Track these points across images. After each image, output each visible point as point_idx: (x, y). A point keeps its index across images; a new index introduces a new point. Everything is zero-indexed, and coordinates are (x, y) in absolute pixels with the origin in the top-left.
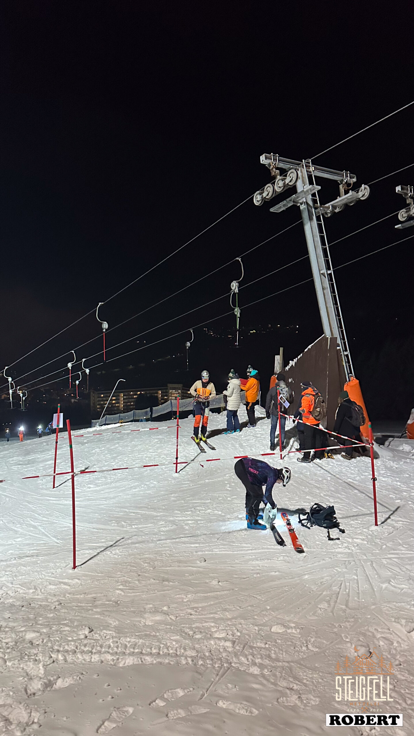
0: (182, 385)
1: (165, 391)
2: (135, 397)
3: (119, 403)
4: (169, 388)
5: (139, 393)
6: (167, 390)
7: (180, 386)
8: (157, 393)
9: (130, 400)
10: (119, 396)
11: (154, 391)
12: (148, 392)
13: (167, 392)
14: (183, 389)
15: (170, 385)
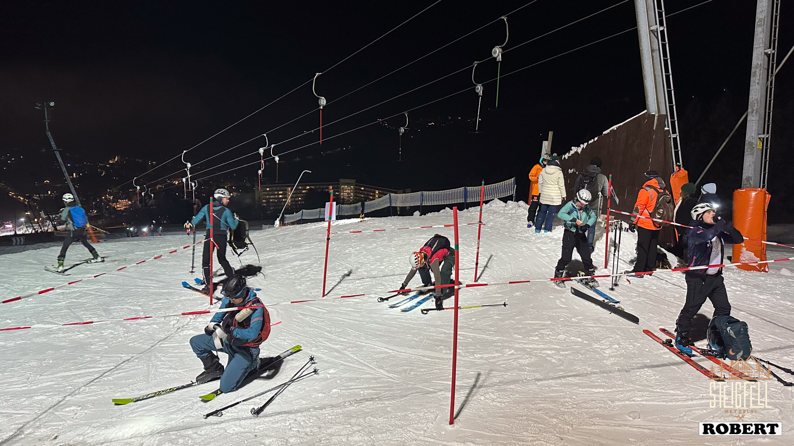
0: (355, 181)
1: (336, 186)
2: (303, 191)
3: (286, 198)
4: (341, 184)
5: (308, 187)
6: (339, 186)
7: (353, 181)
8: (328, 188)
9: (299, 195)
10: (286, 190)
11: (325, 187)
12: (318, 187)
13: (339, 188)
14: (356, 185)
15: (342, 180)
